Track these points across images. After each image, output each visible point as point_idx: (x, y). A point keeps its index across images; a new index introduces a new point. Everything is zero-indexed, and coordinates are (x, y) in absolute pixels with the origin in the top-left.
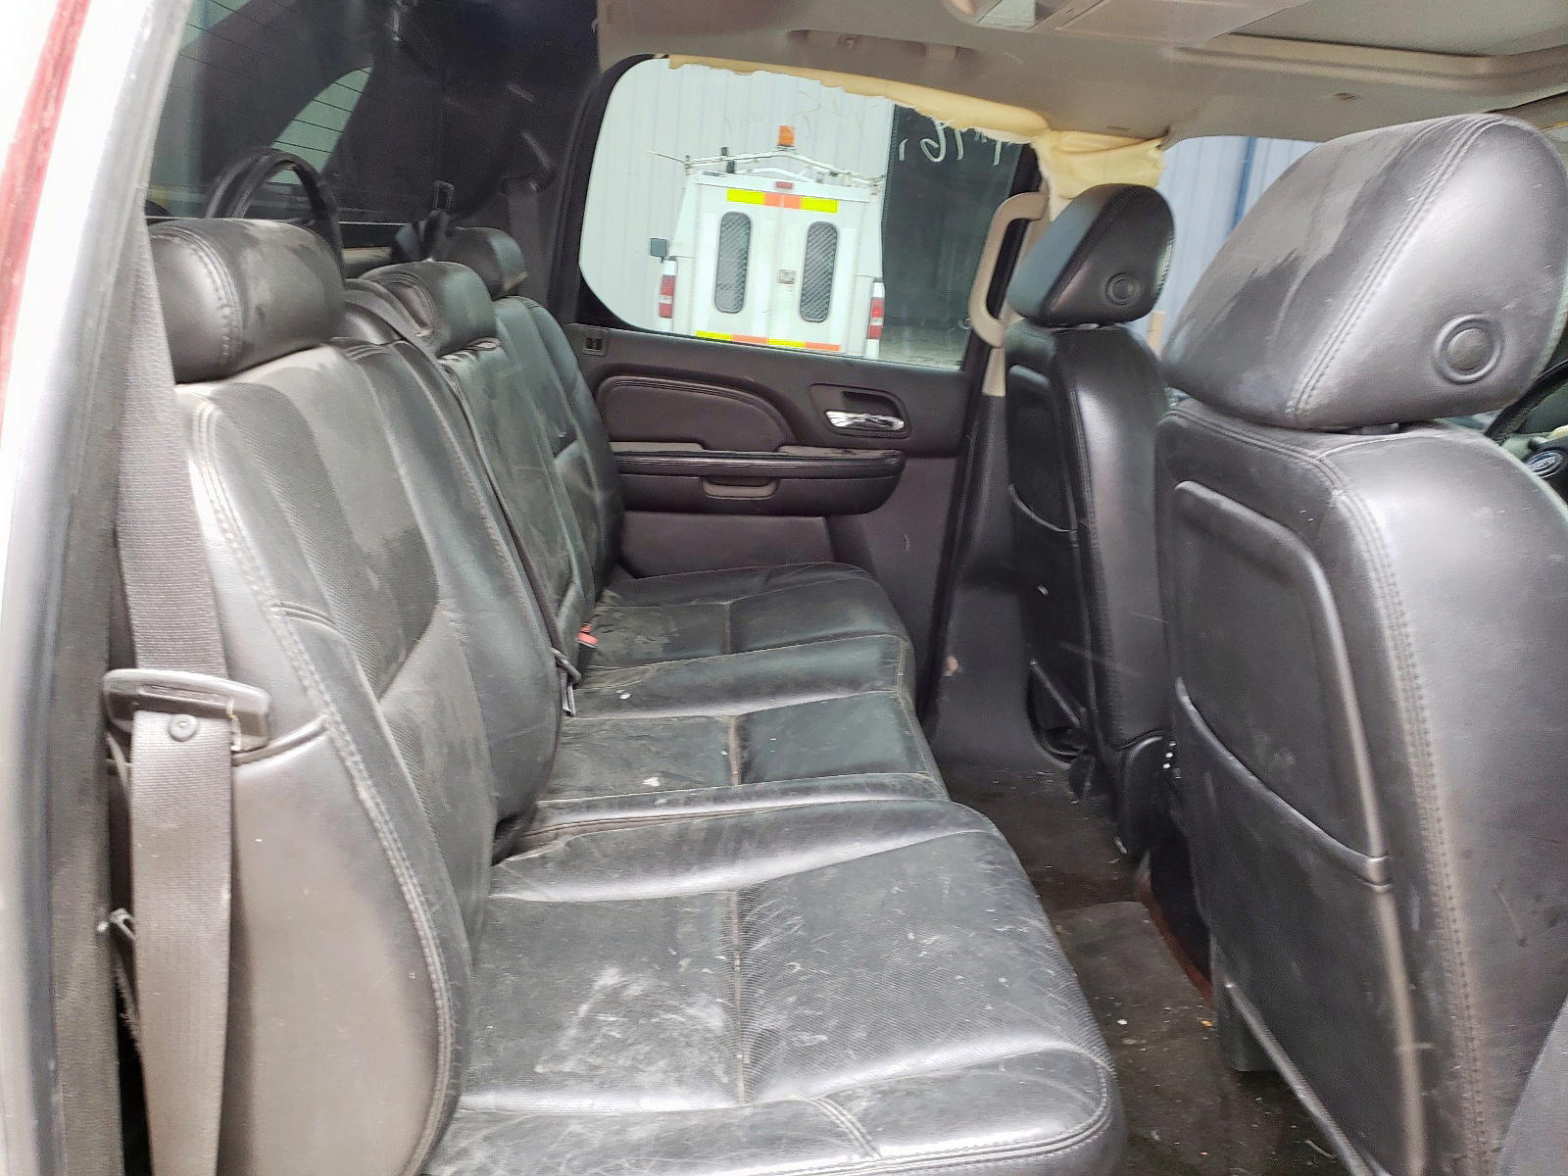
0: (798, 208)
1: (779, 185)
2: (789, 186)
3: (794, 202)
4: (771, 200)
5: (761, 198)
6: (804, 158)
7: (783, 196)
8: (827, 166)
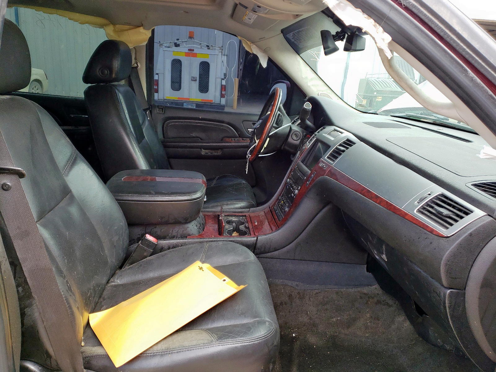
0: (196, 57)
1: (189, 50)
2: (193, 50)
3: (195, 55)
4: (187, 55)
5: (184, 54)
6: (197, 41)
7: (191, 53)
8: (205, 43)
